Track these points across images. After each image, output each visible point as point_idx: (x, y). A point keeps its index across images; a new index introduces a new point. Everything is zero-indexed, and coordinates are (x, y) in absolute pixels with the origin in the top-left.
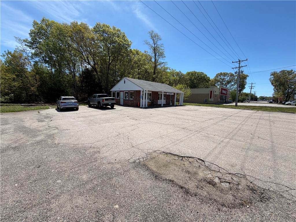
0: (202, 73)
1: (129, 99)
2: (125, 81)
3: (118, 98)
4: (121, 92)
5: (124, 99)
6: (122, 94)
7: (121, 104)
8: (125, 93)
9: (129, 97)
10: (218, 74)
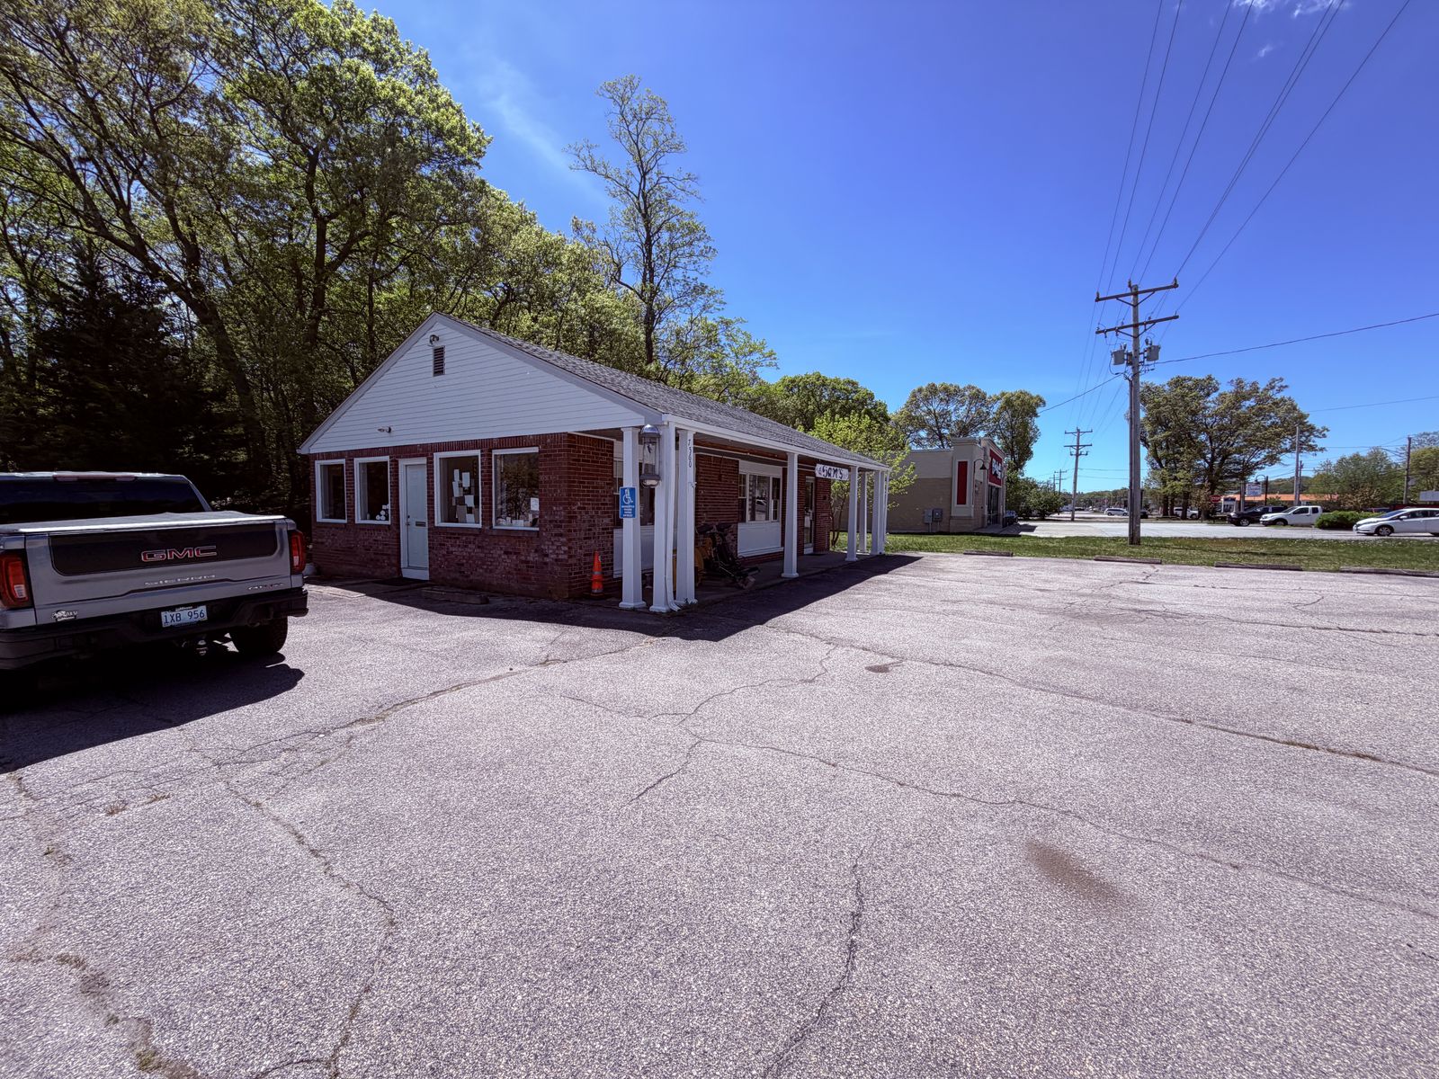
0: (854, 384)
1: (487, 518)
2: (439, 354)
3: (381, 520)
4: (402, 463)
5: (438, 522)
6: (411, 480)
7: (407, 574)
8: (449, 465)
9: (487, 505)
10: (920, 390)
